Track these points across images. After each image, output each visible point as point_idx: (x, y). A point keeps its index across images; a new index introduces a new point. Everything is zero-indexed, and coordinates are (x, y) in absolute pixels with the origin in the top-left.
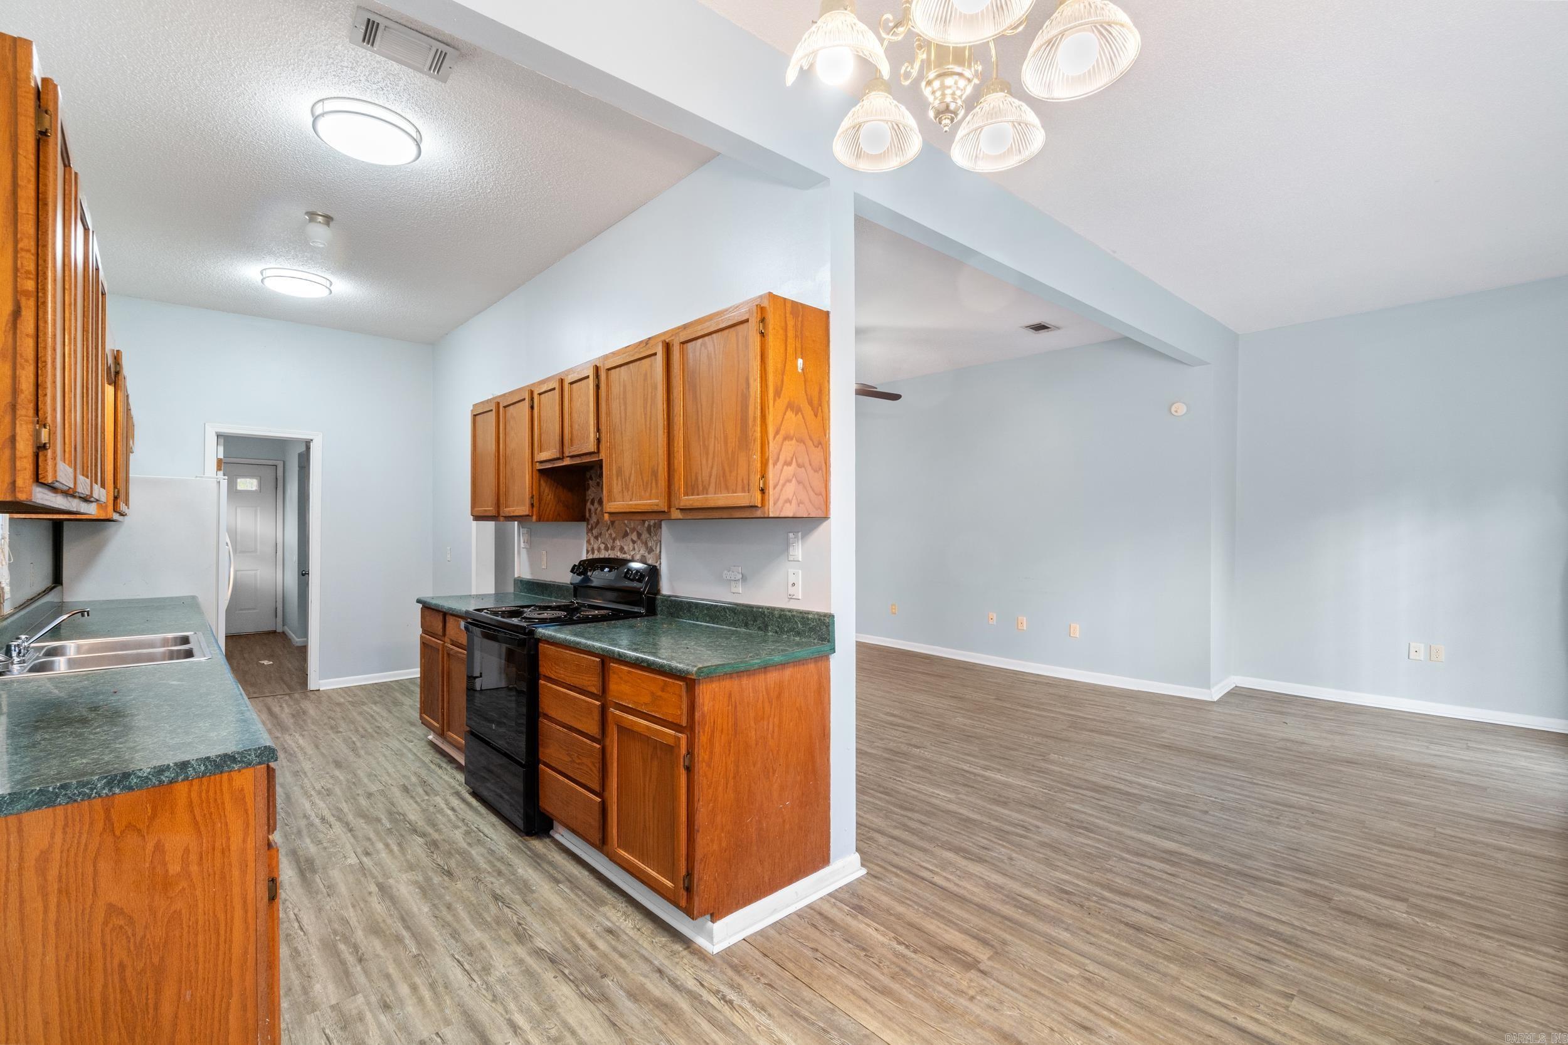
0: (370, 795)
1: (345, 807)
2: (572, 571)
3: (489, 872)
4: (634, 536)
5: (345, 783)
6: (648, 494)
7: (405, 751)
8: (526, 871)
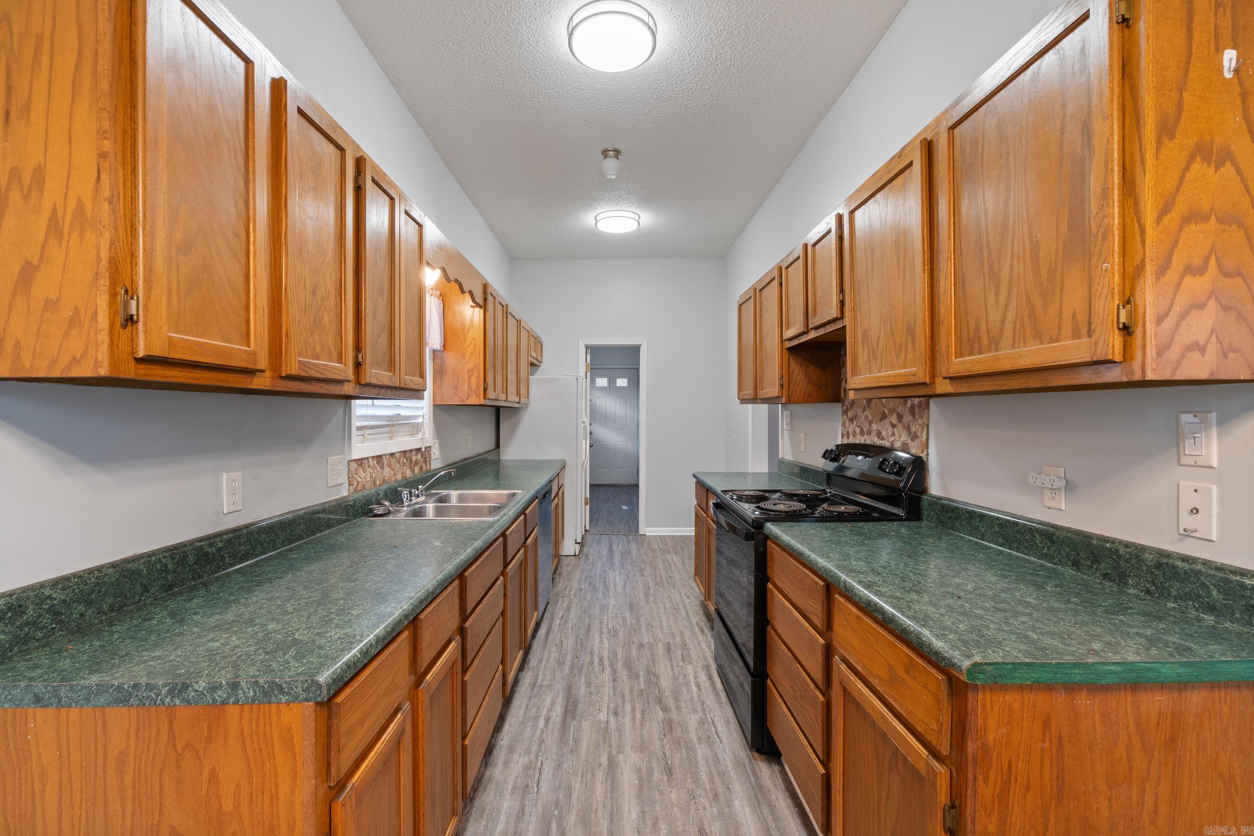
0: (641, 646)
1: (620, 652)
2: (824, 456)
3: (705, 789)
4: (894, 419)
5: (629, 627)
6: (901, 361)
7: (681, 606)
8: (743, 807)
